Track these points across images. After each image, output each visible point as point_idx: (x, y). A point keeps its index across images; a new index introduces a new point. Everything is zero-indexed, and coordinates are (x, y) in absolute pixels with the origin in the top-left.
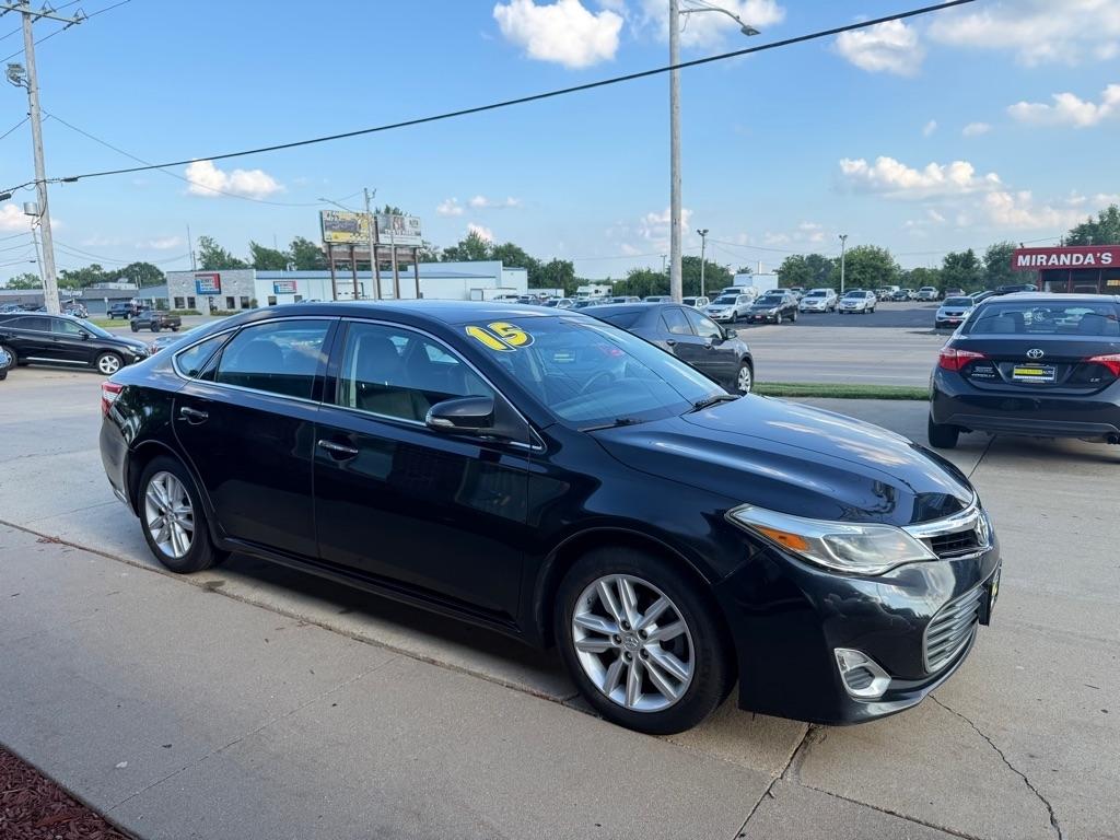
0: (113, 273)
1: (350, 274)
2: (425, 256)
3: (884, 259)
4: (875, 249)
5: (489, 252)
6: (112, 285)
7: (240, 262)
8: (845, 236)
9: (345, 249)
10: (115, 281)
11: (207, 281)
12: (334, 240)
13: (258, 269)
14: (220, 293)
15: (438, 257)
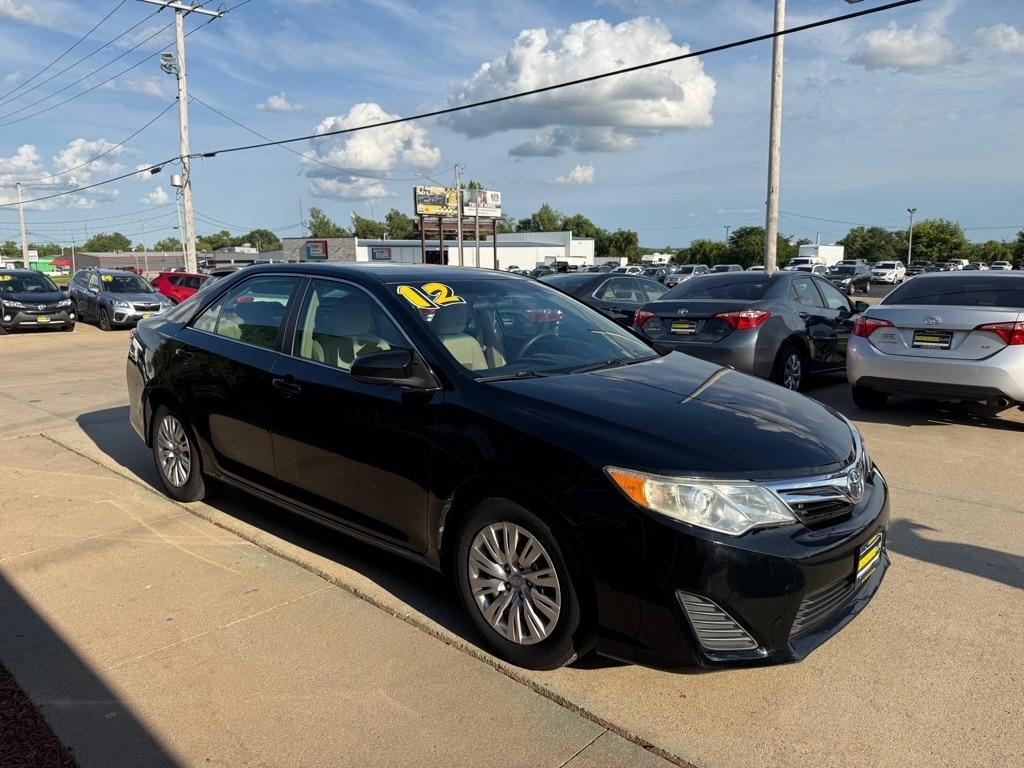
0: (238, 238)
1: (438, 242)
2: (501, 227)
3: (954, 233)
4: (945, 223)
5: (560, 223)
6: (238, 249)
7: (344, 231)
8: (914, 210)
9: (435, 219)
10: (240, 245)
11: (316, 247)
12: (425, 212)
13: (359, 237)
14: (327, 258)
15: (513, 228)
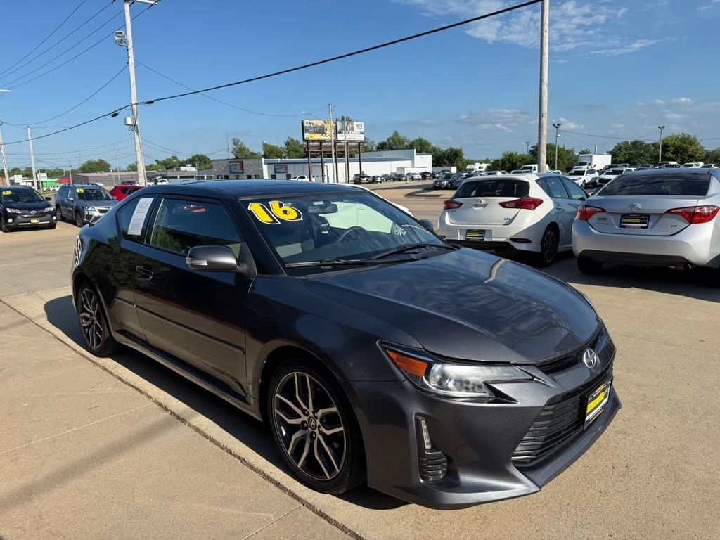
0: (183, 161)
1: (320, 160)
2: (366, 148)
3: (692, 142)
4: (686, 136)
5: (407, 144)
7: (256, 154)
8: (663, 127)
9: (318, 144)
11: (235, 165)
12: (310, 139)
13: (265, 158)
14: (243, 172)
15: (374, 148)
